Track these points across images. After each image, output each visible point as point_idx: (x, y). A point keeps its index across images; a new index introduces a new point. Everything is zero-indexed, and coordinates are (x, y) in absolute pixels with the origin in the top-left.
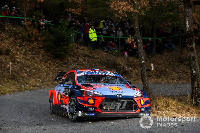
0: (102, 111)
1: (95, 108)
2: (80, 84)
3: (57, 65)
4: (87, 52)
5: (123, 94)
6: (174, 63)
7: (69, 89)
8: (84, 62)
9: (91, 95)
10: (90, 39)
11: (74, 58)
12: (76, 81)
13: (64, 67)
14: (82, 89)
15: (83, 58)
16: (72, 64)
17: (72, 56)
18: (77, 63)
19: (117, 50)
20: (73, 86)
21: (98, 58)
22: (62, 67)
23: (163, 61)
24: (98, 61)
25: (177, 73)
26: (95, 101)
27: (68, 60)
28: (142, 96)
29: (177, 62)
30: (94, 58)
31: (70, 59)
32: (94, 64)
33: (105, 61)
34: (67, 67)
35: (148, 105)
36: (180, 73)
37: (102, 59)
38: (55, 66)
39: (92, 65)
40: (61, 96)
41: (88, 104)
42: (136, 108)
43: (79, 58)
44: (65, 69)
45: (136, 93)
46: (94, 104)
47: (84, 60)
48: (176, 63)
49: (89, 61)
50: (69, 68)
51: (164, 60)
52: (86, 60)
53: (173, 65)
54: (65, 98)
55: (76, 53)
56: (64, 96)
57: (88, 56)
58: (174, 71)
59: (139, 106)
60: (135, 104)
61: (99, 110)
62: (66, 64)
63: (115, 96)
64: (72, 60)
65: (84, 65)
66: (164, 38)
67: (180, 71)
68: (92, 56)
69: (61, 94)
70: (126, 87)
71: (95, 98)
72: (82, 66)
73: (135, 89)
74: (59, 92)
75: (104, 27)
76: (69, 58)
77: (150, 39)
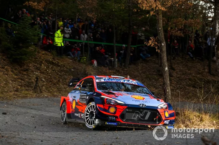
0: (123, 121)
1: (116, 117)
2: (100, 91)
3: (15, 71)
4: (50, 58)
5: (147, 105)
6: (153, 76)
7: (87, 95)
8: (48, 70)
9: (113, 103)
10: (56, 43)
11: (36, 65)
12: (95, 87)
13: (25, 74)
14: (102, 96)
15: (46, 65)
16: (34, 72)
17: (33, 62)
18: (39, 71)
19: (85, 57)
20: (92, 93)
21: (64, 66)
22: (23, 74)
23: (139, 73)
24: (65, 70)
25: (156, 88)
26: (116, 110)
27: (28, 67)
28: (166, 108)
29: (156, 75)
30: (59, 66)
31: (31, 65)
32: (59, 73)
33: (73, 70)
34: (28, 75)
35: (173, 118)
36: (160, 89)
37: (68, 68)
38: (13, 73)
39: (58, 74)
40: (77, 104)
41: (109, 112)
42: (160, 120)
43: (41, 65)
44: (26, 77)
45: (160, 104)
46: (115, 113)
47: (48, 67)
48: (154, 77)
49: (54, 69)
50: (30, 76)
51: (141, 72)
52: (50, 67)
53: (151, 79)
54: (82, 105)
55: (37, 59)
56: (80, 104)
57: (52, 63)
58: (153, 86)
59: (163, 118)
60: (159, 116)
61: (120, 120)
62: (26, 71)
63: (138, 105)
64: (33, 66)
65: (48, 74)
66: (139, 45)
67: (160, 87)
68: (57, 63)
69: (76, 101)
70: (151, 98)
71: (117, 106)
72: (46, 75)
73: (160, 100)
74: (74, 98)
75: (67, 29)
76: (29, 64)
77: (124, 46)
